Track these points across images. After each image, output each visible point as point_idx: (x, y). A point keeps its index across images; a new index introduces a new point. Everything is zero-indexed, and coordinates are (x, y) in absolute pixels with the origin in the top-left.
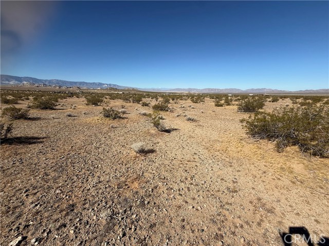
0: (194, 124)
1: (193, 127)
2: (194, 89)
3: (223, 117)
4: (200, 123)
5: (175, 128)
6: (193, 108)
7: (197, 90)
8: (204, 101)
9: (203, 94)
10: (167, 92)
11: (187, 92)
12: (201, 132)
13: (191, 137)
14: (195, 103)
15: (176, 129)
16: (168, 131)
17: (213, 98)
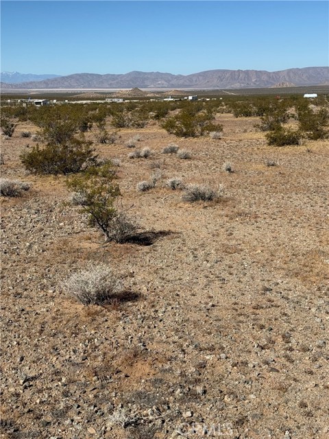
0: (219, 210)
1: (220, 221)
2: (157, 76)
3: (310, 181)
4: (241, 207)
5: (158, 228)
6: (186, 157)
7: (168, 77)
8: (219, 128)
9: (198, 95)
10: (34, 91)
11: (126, 90)
12: (256, 234)
13: (227, 250)
14: (185, 135)
15: (163, 233)
16: (145, 240)
17: (248, 114)
